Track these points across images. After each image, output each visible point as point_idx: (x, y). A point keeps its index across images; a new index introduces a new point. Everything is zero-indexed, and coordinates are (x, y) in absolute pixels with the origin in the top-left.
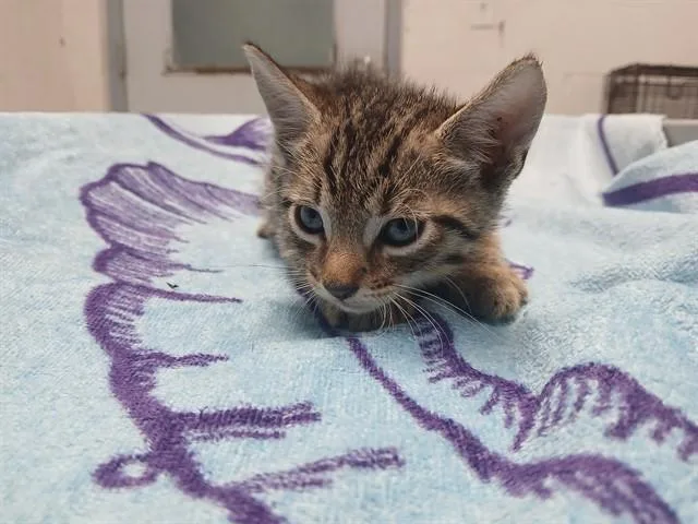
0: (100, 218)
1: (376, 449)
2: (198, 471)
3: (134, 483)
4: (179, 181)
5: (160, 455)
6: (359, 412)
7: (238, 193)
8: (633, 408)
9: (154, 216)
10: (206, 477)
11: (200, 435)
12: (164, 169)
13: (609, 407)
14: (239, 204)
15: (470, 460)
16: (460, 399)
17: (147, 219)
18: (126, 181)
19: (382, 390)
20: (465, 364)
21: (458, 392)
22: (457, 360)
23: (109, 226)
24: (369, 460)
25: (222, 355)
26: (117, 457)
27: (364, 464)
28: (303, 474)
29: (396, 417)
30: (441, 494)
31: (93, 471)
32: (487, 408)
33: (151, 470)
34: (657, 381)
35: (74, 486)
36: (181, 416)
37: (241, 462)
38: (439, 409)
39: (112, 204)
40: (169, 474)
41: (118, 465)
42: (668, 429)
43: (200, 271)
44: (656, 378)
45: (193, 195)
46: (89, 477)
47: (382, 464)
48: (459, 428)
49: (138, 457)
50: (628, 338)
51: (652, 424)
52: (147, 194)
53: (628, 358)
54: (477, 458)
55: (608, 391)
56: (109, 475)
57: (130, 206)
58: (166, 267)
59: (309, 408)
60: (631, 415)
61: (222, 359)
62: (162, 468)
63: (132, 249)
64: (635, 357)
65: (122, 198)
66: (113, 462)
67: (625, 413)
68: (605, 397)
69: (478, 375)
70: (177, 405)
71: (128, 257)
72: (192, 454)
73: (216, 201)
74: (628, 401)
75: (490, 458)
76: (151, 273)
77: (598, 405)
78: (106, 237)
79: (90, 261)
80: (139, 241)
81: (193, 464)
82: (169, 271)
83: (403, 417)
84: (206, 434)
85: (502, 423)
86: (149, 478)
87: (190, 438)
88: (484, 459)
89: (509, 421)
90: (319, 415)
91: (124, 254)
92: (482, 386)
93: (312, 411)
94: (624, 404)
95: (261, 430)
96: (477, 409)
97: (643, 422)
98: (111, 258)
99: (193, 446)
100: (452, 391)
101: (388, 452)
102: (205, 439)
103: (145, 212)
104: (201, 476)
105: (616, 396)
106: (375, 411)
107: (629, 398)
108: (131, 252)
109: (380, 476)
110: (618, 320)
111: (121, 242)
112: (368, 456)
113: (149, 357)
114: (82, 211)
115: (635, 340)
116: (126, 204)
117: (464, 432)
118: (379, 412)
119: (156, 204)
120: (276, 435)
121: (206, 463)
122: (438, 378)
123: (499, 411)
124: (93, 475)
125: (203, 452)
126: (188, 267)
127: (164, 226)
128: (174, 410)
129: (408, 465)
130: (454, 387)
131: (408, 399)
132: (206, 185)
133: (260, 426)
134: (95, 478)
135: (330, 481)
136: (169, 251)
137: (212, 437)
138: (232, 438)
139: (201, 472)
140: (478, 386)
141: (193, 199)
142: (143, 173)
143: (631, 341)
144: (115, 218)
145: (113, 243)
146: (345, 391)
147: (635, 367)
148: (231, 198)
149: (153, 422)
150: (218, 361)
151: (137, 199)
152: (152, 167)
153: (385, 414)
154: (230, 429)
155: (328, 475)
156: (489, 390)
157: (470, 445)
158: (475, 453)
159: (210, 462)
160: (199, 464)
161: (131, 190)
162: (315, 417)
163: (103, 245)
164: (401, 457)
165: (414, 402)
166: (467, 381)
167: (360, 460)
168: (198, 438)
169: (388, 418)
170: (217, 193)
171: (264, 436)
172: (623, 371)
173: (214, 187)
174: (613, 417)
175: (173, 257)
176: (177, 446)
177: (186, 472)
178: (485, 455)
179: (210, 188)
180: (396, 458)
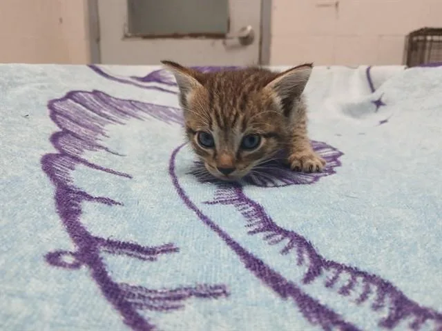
0: (58, 116)
1: (212, 286)
2: (104, 269)
3: (67, 266)
4: (114, 100)
5: (83, 255)
6: (203, 250)
7: (152, 105)
8: (399, 309)
9: (93, 118)
10: (109, 274)
11: (106, 249)
12: (104, 94)
13: (382, 306)
14: (151, 111)
15: (274, 287)
16: (268, 246)
17: (88, 119)
18: (77, 99)
19: (218, 237)
20: (272, 223)
21: (267, 242)
22: (267, 219)
23: (63, 121)
24: (208, 293)
25: (120, 202)
26: (59, 251)
27: (205, 296)
28: (167, 302)
29: (226, 256)
30: (255, 308)
31: (45, 254)
32: (286, 251)
33: (78, 261)
34: (416, 292)
35: (33, 260)
36: (96, 238)
37: (131, 269)
38: (254, 251)
39: (67, 109)
40: (88, 267)
41: (59, 255)
42: (423, 321)
43: (113, 153)
44: (415, 290)
45: (121, 106)
46: (42, 258)
47: (215, 296)
48: (266, 269)
49: (71, 253)
50: (399, 264)
51: (412, 319)
52: (91, 106)
53: (397, 277)
54: (278, 285)
55: (384, 295)
56: (54, 258)
57: (78, 112)
58: (94, 146)
59: (172, 246)
60: (397, 314)
61: (120, 204)
62: (84, 262)
63: (74, 133)
64: (402, 277)
65: (74, 107)
66: (57, 252)
67: (393, 312)
68: (381, 299)
69: (280, 231)
70: (95, 232)
71: (72, 137)
72: (102, 258)
73: (136, 109)
74: (396, 305)
75: (287, 284)
76: (84, 147)
77: (376, 303)
78: (60, 126)
79: (49, 136)
80: (80, 130)
81: (102, 264)
82: (94, 148)
83: (231, 254)
84: (111, 251)
85: (296, 262)
86: (76, 266)
87: (101, 250)
88: (283, 285)
89: (300, 261)
90: (178, 248)
91: (69, 135)
92: (282, 239)
93: (174, 247)
94: (392, 306)
95: (143, 256)
96: (278, 251)
97: (405, 318)
98: (62, 136)
99: (102, 254)
100: (263, 241)
101: (220, 288)
102: (110, 252)
103: (87, 115)
104: (106, 272)
105: (388, 300)
106: (213, 251)
107: (396, 302)
108: (74, 135)
109: (214, 302)
110: (393, 252)
111: (69, 129)
112: (207, 291)
113: (78, 193)
114: (48, 112)
115: (404, 266)
116: (76, 110)
117: (269, 271)
118: (216, 252)
119: (95, 112)
120: (152, 259)
121: (110, 265)
122: (254, 232)
123: (293, 254)
124: (44, 257)
125: (108, 259)
126: (107, 149)
127: (98, 125)
128: (92, 235)
129: (232, 295)
130: (264, 239)
131: (234, 243)
132: (130, 101)
133: (143, 254)
134: (46, 259)
135: (183, 306)
136: (96, 139)
137: (114, 252)
138: (126, 256)
139: (107, 270)
140: (280, 239)
141: (121, 109)
142: (89, 95)
143: (401, 266)
144: (67, 117)
145: (64, 129)
146: (195, 237)
147: (402, 283)
148: (147, 108)
149: (80, 238)
150: (118, 205)
151: (84, 108)
152: (95, 93)
153: (220, 253)
154: (126, 251)
155: (182, 302)
156: (287, 240)
157: (273, 278)
158: (277, 282)
159: (112, 266)
160: (106, 265)
161: (81, 104)
162: (176, 250)
163: (57, 129)
164: (228, 291)
165: (238, 245)
166: (273, 235)
167: (203, 293)
168: (106, 251)
169: (221, 256)
170: (137, 105)
171: (144, 259)
172: (394, 285)
173: (136, 102)
174: (385, 313)
175: (99, 142)
176: (93, 253)
177: (98, 268)
178: (284, 283)
179: (133, 102)
180: (224, 292)
